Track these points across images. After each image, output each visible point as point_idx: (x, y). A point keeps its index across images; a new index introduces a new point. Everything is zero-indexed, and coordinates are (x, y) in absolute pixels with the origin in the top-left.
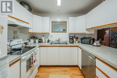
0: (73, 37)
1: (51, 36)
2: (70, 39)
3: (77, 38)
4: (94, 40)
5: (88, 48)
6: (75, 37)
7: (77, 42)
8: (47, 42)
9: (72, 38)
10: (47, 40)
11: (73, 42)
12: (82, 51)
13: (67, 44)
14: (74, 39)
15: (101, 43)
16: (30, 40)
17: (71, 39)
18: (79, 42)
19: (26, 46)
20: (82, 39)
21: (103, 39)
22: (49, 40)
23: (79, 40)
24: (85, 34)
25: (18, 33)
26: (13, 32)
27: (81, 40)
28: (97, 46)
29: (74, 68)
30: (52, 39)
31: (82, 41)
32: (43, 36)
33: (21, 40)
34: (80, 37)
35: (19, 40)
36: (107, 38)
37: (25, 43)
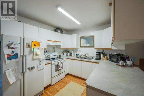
0: (100, 53)
1: (79, 51)
2: (97, 54)
3: (105, 54)
7: (105, 58)
8: (75, 55)
10: (75, 54)
14: (102, 55)
16: (63, 53)
19: (60, 57)
22: (78, 54)
25: (56, 49)
26: (52, 48)
30: (80, 54)
32: (73, 50)
33: (57, 53)
35: (55, 53)
37: (60, 55)
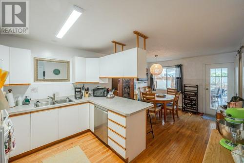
0: (80, 88)
1: (33, 90)
2: (76, 91)
3: (87, 90)
4: (108, 91)
5: (101, 102)
6: (83, 88)
7: (87, 95)
9: (79, 90)
11: (81, 97)
12: (95, 107)
13: (70, 101)
14: (83, 92)
15: (115, 94)
17: (78, 92)
18: (90, 95)
20: (94, 90)
21: (116, 89)
22: (29, 98)
23: (90, 92)
24: (98, 83)
27: (92, 92)
28: (111, 98)
29: (84, 135)
31: (94, 93)
32: (10, 91)
34: (92, 88)
36: (121, 87)
